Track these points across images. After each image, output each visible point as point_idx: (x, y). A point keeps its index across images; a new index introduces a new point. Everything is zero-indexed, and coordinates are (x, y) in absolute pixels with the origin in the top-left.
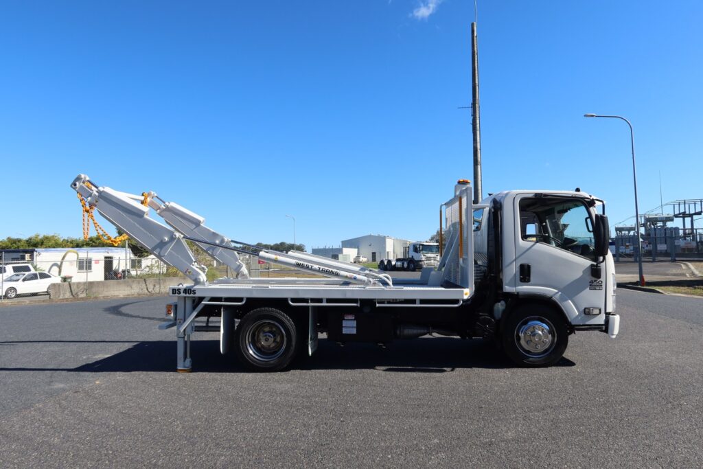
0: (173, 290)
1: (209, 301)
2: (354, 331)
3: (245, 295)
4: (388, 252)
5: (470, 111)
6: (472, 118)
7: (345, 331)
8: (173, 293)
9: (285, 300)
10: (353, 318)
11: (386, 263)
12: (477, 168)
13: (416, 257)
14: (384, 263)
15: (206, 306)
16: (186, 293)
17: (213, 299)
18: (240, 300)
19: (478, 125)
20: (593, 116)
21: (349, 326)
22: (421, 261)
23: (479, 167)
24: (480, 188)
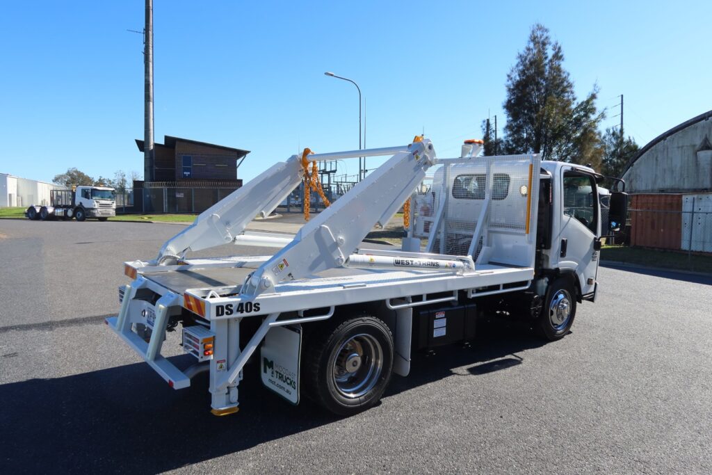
0: (218, 307)
1: (278, 320)
2: (442, 332)
3: (333, 303)
4: (10, 195)
5: (142, 37)
6: (144, 46)
7: (436, 334)
8: (218, 315)
9: (382, 302)
10: (444, 315)
11: (38, 210)
12: (149, 104)
13: (87, 203)
14: (35, 210)
15: (273, 328)
16: (242, 312)
17: (283, 316)
18: (324, 311)
19: (151, 56)
20: (332, 75)
21: (440, 328)
22: (93, 209)
23: (151, 103)
24: (151, 128)
